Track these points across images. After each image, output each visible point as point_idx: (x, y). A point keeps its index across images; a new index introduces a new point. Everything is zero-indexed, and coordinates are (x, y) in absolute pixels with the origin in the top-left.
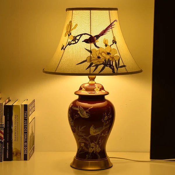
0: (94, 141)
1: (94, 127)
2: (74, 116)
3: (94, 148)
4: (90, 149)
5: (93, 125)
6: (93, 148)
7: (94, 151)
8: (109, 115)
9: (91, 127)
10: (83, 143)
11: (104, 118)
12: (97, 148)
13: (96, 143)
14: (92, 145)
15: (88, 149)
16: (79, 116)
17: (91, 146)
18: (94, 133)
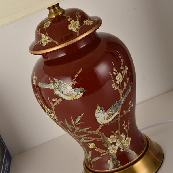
0: (112, 132)
1: (101, 109)
2: (51, 103)
3: (117, 144)
4: (110, 148)
5: (98, 107)
6: (114, 144)
7: (119, 149)
8: (122, 70)
9: (97, 111)
10: (91, 142)
11: (116, 81)
12: (123, 141)
13: (117, 134)
14: (111, 139)
15: (106, 149)
16: (59, 99)
17: (111, 142)
18: (107, 119)
